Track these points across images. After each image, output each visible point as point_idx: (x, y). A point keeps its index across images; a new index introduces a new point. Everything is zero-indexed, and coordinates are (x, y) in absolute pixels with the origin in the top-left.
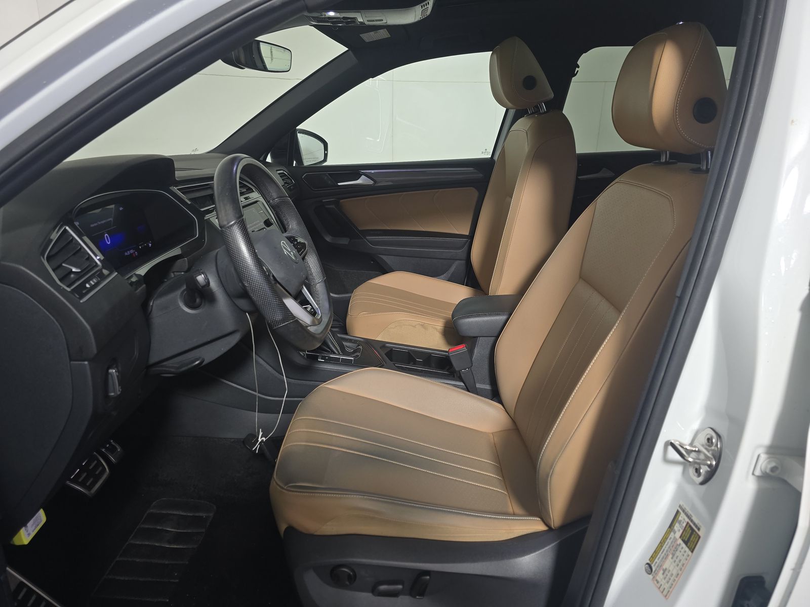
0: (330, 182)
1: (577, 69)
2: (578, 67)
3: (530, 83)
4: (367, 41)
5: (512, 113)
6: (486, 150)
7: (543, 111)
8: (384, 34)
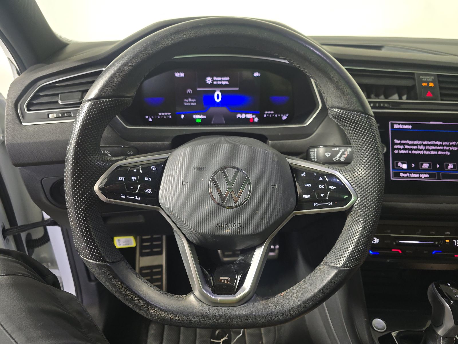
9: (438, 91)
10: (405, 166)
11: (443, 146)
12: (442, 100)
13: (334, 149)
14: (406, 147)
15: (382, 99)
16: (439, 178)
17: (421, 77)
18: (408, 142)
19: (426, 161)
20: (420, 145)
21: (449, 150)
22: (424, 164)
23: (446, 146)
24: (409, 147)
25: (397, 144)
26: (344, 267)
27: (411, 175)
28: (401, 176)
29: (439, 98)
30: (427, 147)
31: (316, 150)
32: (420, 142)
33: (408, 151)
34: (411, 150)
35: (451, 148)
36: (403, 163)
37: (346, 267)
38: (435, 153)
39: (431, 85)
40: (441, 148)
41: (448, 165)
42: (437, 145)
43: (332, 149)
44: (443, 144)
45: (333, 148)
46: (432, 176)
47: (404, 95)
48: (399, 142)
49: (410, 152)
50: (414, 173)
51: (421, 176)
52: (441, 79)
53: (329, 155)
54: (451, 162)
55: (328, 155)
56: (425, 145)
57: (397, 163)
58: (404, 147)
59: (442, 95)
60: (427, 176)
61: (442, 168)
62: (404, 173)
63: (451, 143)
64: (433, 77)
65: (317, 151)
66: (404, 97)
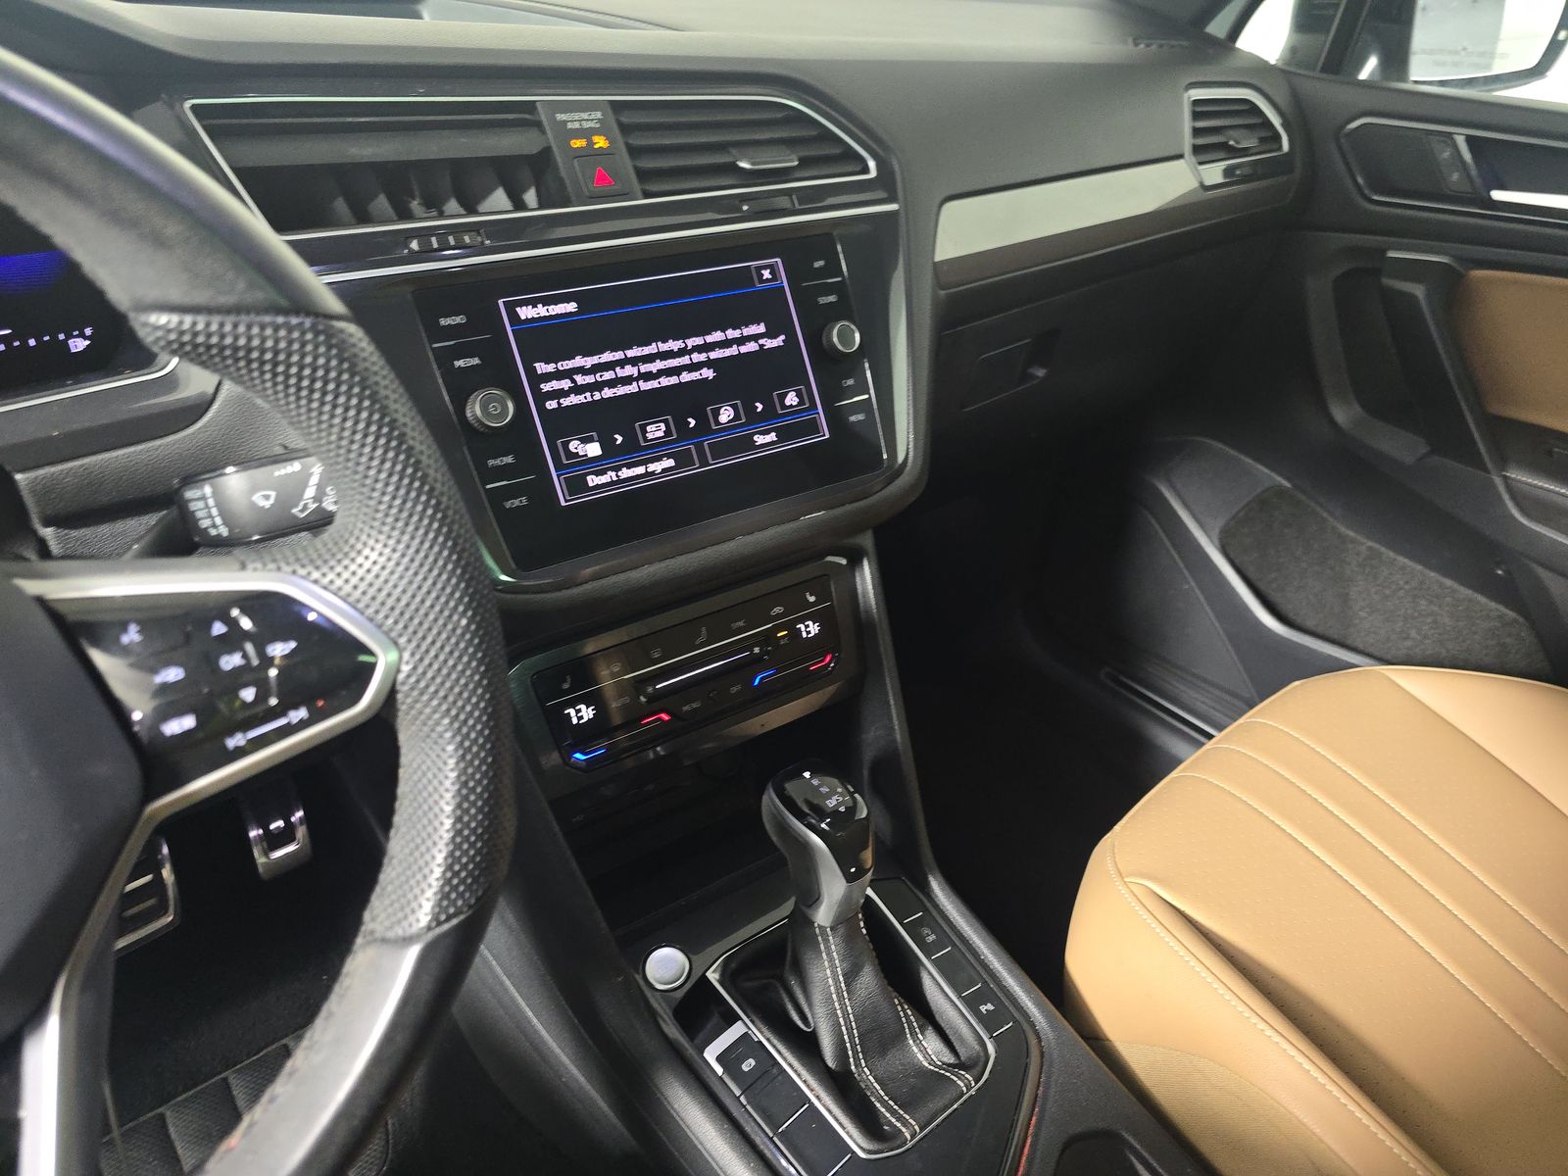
9: (626, 164)
10: (594, 449)
11: (690, 352)
12: (647, 195)
13: (283, 472)
14: (580, 379)
15: (454, 215)
16: (704, 463)
17: (560, 117)
18: (579, 361)
19: (653, 415)
20: (622, 363)
21: (709, 364)
22: (648, 428)
23: (698, 349)
24: (589, 379)
25: (548, 377)
26: (439, 924)
27: (620, 473)
28: (591, 484)
29: (637, 187)
30: (645, 368)
31: (208, 490)
32: (619, 355)
33: (588, 394)
34: (598, 386)
35: (713, 355)
36: (585, 441)
37: (448, 919)
38: (673, 380)
39: (600, 142)
40: (685, 360)
41: (716, 413)
42: (670, 355)
43: (277, 474)
44: (686, 346)
45: (279, 470)
46: (682, 460)
47: (525, 190)
48: (550, 368)
49: (597, 396)
50: (629, 466)
51: (652, 467)
52: (627, 118)
53: (272, 501)
54: (724, 400)
55: (264, 500)
56: (635, 361)
57: (566, 445)
58: (573, 381)
59: (643, 175)
60: (670, 463)
61: (703, 427)
62: (598, 473)
63: (710, 339)
64: (599, 115)
65: (215, 494)
66: (530, 197)
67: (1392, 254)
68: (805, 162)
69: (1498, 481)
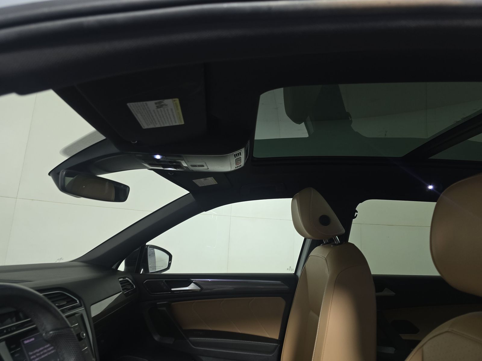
0: (165, 287)
1: (356, 213)
2: (357, 212)
3: (325, 220)
4: (200, 185)
5: (309, 242)
6: (290, 267)
7: (337, 243)
8: (211, 181)
14: (37, 355)
18: (36, 351)
32: (43, 348)
48: (32, 353)
49: (41, 358)
67: (158, 303)
68: (68, 302)
69: (188, 341)
